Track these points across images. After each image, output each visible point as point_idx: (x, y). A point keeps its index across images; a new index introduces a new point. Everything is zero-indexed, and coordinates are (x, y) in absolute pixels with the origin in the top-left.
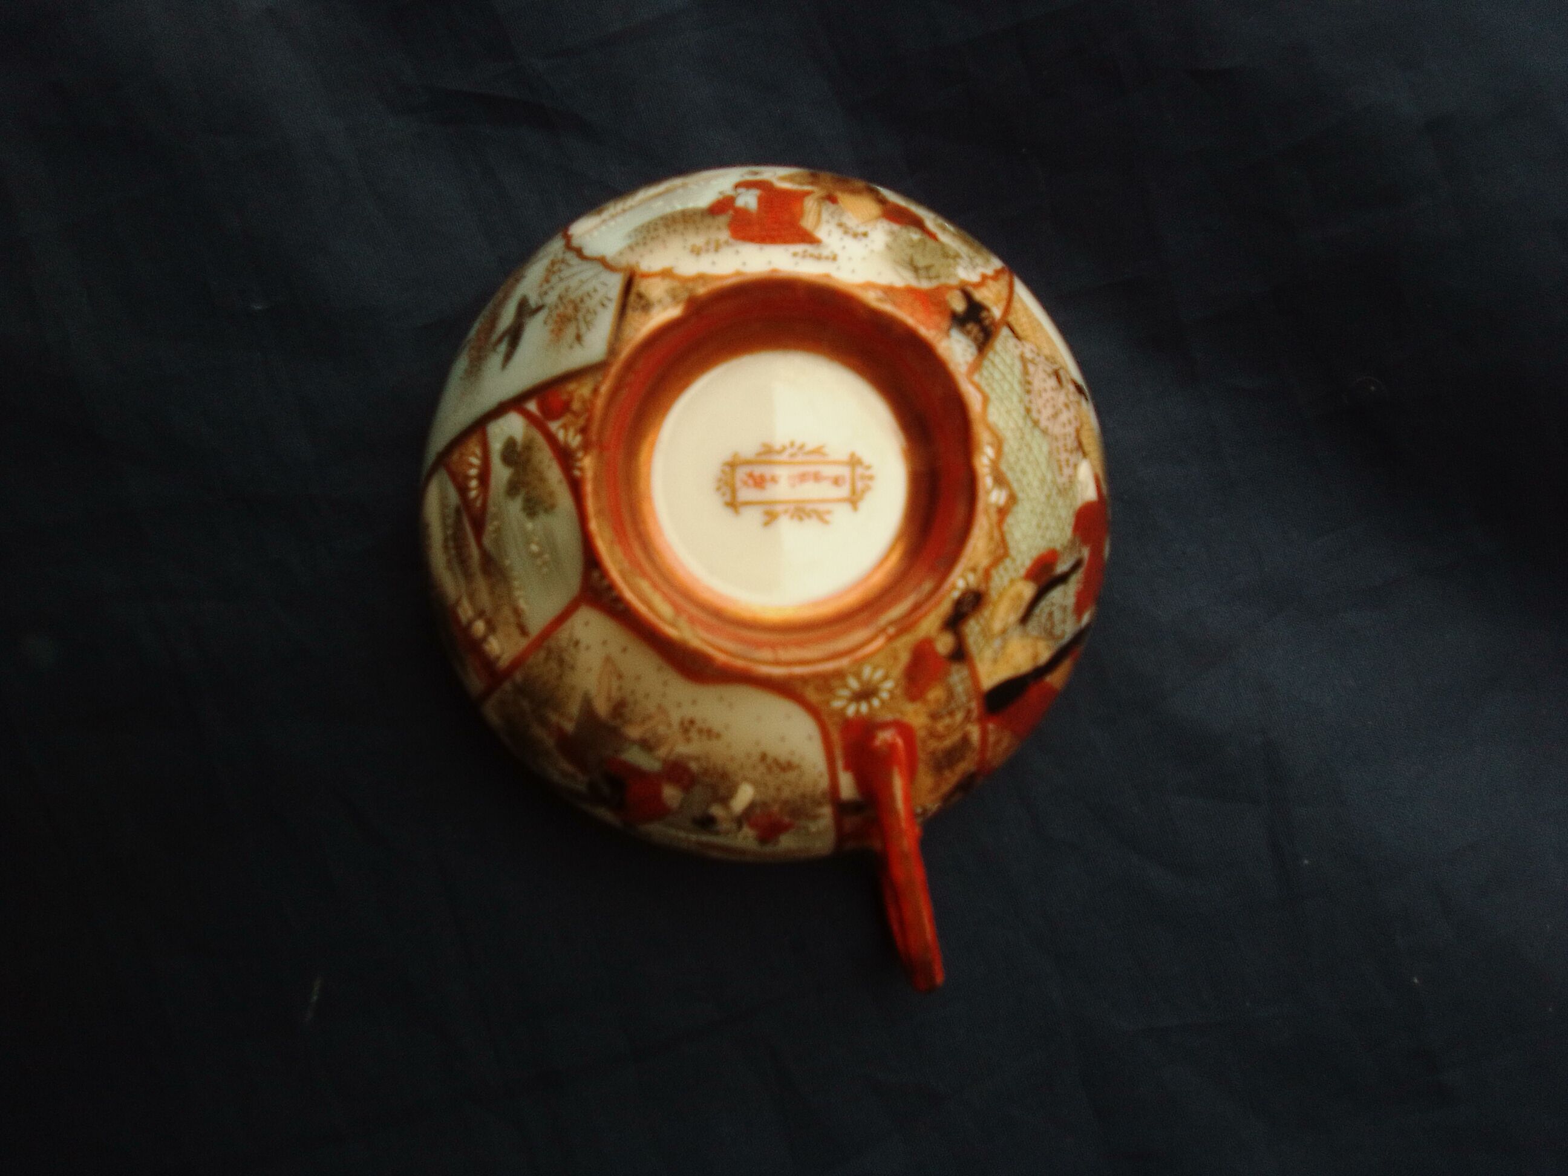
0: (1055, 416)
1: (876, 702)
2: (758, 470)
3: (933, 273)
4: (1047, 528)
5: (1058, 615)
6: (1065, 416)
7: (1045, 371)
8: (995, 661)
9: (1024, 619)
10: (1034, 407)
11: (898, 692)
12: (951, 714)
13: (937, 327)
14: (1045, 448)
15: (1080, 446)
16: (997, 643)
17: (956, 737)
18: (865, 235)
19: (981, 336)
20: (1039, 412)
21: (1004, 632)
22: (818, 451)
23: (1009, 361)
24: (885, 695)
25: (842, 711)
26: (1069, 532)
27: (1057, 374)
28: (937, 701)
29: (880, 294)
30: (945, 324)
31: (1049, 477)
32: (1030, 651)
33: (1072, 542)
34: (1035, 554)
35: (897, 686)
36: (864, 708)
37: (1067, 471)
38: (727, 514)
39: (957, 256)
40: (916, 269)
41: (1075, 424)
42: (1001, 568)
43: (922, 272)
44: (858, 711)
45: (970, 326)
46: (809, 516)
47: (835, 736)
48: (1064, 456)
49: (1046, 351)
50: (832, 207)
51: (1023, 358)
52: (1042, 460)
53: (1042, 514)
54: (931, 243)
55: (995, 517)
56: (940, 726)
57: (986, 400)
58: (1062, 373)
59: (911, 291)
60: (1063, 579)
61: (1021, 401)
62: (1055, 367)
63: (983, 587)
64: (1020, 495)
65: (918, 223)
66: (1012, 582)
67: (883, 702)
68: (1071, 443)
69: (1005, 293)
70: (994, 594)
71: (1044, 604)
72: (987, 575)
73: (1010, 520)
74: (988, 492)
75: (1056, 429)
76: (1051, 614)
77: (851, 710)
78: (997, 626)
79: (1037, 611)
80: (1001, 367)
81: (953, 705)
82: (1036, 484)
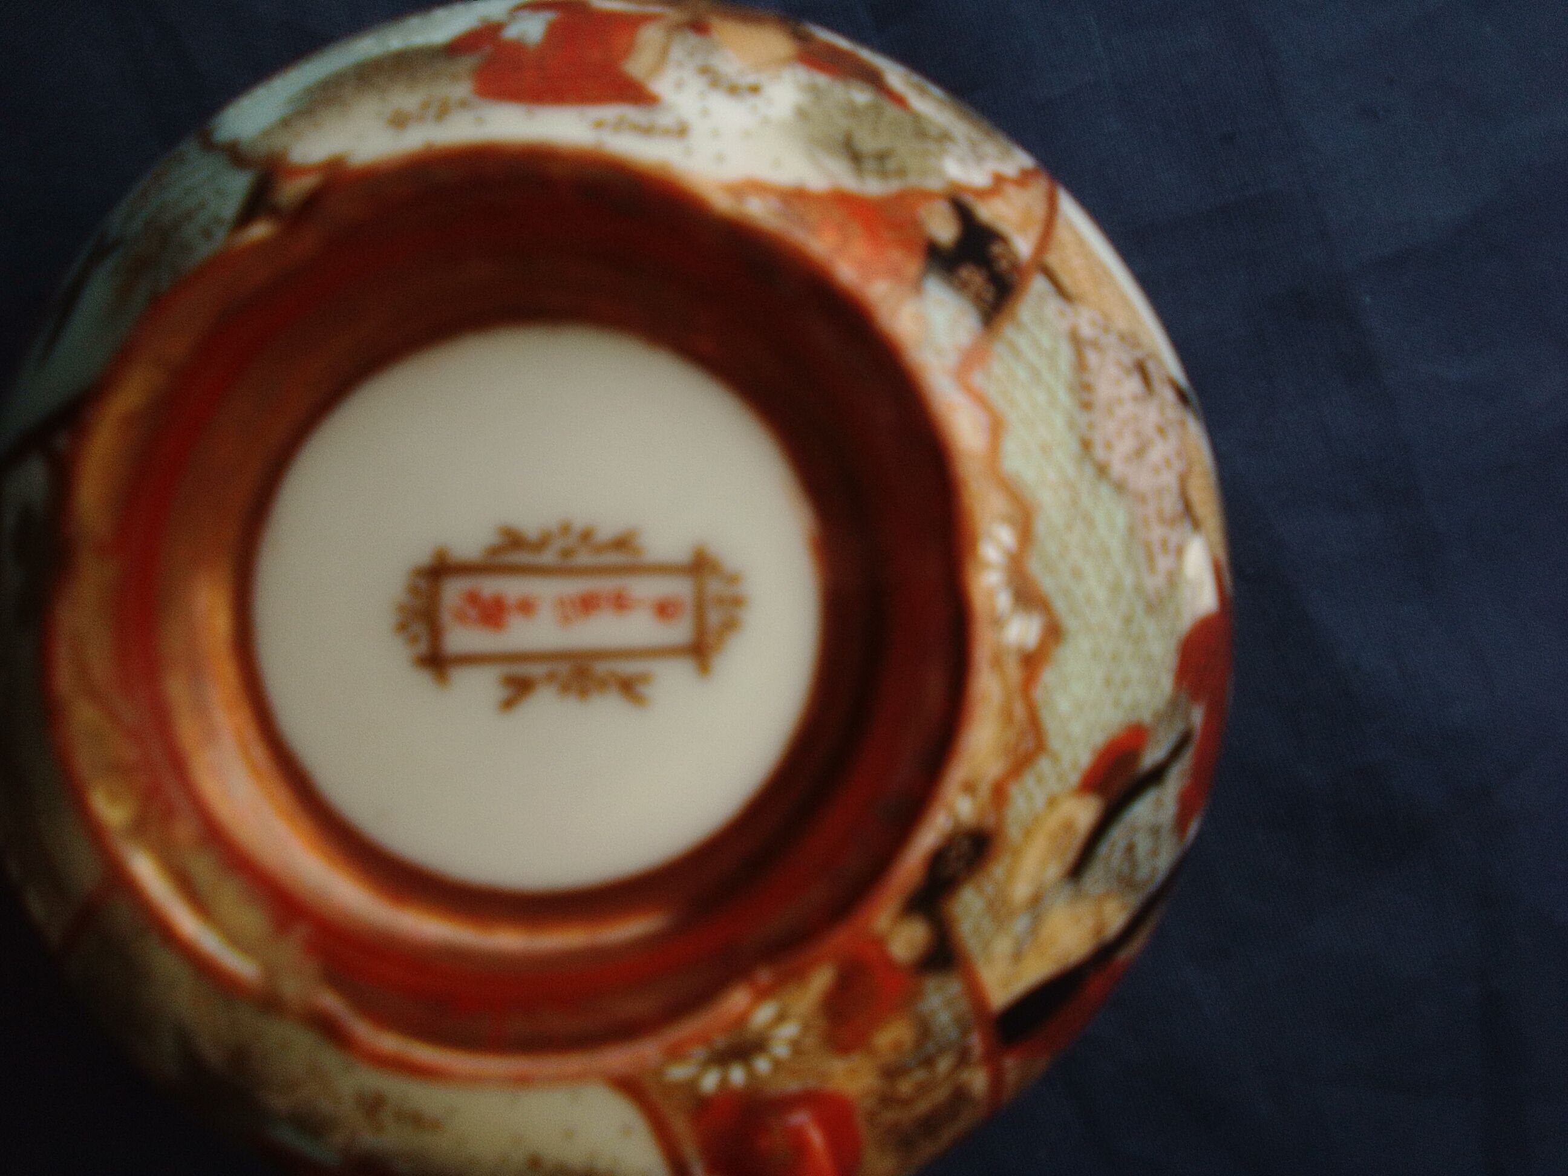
0: (1140, 452)
1: (762, 1065)
2: (490, 586)
3: (891, 165)
4: (1126, 683)
5: (1143, 845)
6: (1159, 451)
7: (1119, 363)
8: (1017, 956)
9: (1077, 870)
10: (1098, 439)
11: (810, 1041)
12: (928, 1062)
13: (895, 273)
14: (1121, 519)
15: (1187, 509)
16: (1021, 924)
17: (941, 1094)
18: (755, 90)
19: (989, 295)
20: (1109, 446)
21: (1036, 902)
22: (622, 543)
23: (1046, 341)
24: (781, 1050)
25: (691, 1085)
26: (1166, 683)
27: (1141, 369)
28: (897, 1046)
29: (774, 203)
30: (913, 266)
31: (1128, 580)
32: (1089, 923)
33: (1174, 704)
34: (1099, 739)
35: (806, 1028)
36: (737, 1075)
37: (1164, 563)
38: (423, 679)
39: (944, 137)
40: (855, 157)
41: (1178, 465)
42: (1029, 780)
43: (870, 165)
44: (724, 1082)
45: (966, 272)
46: (602, 684)
47: (681, 1126)
48: (1157, 532)
49: (1121, 323)
50: (693, 39)
51: (1076, 341)
52: (1115, 545)
53: (1116, 657)
54: (891, 111)
55: (1014, 671)
56: (905, 1087)
57: (996, 428)
58: (1151, 366)
59: (842, 200)
60: (1156, 776)
61: (1071, 425)
62: (1139, 354)
63: (990, 821)
64: (1070, 623)
65: (873, 79)
66: (1052, 802)
67: (777, 1064)
68: (1171, 504)
69: (1039, 210)
70: (1013, 832)
71: (1118, 835)
72: (999, 793)
73: (1048, 676)
74: (998, 623)
75: (1142, 480)
76: (1130, 849)
77: (710, 1082)
78: (1021, 891)
79: (1103, 849)
80: (1031, 355)
81: (930, 1047)
82: (1101, 595)
